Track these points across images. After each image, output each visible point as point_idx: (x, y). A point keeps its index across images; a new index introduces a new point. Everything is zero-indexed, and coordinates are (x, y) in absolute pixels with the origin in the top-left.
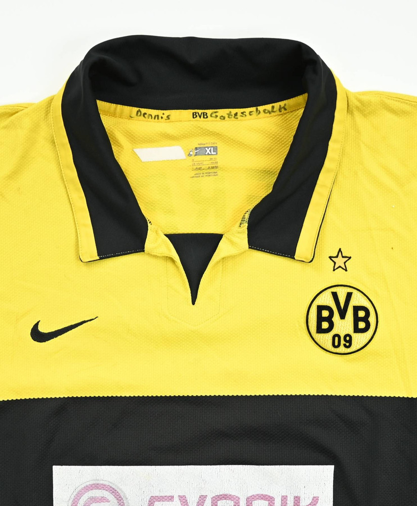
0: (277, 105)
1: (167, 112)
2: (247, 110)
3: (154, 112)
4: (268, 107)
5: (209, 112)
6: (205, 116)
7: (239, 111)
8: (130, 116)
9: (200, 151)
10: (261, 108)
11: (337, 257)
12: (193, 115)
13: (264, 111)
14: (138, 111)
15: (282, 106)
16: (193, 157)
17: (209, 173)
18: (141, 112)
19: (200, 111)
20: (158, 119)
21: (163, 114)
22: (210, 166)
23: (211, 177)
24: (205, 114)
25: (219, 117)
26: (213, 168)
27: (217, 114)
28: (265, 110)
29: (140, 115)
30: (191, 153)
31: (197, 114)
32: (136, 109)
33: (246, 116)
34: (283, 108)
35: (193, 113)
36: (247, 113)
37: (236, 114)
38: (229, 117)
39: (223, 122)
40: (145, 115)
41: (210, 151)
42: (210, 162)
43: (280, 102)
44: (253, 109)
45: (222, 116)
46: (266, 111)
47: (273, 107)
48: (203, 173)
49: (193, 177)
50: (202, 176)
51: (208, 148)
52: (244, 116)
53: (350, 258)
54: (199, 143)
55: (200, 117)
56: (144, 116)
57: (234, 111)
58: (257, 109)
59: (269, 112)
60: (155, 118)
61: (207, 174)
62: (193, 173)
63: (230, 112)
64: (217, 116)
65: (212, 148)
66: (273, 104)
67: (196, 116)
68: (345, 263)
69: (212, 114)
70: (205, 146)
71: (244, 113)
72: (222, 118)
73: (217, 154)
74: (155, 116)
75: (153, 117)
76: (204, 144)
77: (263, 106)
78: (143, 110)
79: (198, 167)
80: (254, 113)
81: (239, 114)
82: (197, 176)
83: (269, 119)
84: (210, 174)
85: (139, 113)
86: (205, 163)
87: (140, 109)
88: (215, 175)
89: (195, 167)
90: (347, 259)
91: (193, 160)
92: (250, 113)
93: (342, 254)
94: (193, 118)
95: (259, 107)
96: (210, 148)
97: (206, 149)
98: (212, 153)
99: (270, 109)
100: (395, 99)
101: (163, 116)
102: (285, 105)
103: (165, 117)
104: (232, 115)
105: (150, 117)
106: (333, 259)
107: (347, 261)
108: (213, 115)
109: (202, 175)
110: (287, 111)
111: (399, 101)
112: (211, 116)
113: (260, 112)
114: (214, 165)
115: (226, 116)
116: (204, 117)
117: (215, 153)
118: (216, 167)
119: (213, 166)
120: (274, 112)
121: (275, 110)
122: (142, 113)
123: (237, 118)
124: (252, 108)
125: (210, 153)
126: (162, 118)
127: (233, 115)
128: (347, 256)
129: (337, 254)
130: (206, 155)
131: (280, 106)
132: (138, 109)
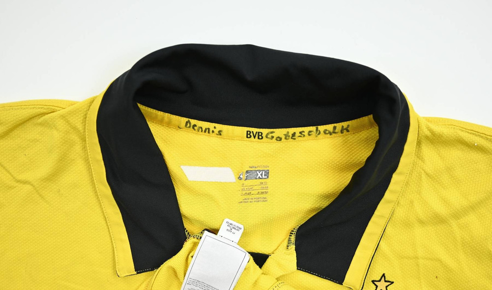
0: (339, 126)
1: (219, 127)
2: (306, 129)
3: (205, 125)
4: (330, 127)
5: (265, 131)
6: (260, 136)
7: (297, 130)
8: (179, 127)
9: (250, 174)
10: (322, 128)
11: (380, 281)
12: (247, 134)
13: (325, 132)
14: (187, 122)
15: (345, 127)
16: (243, 181)
17: (259, 198)
18: (190, 123)
19: (255, 130)
20: (209, 132)
21: (215, 128)
22: (260, 191)
23: (260, 203)
24: (260, 134)
25: (275, 138)
26: (262, 193)
27: (273, 135)
28: (326, 130)
29: (190, 127)
30: (241, 176)
31: (252, 134)
32: (185, 120)
33: (304, 136)
34: (345, 129)
35: (247, 131)
36: (306, 133)
37: (294, 134)
38: (286, 139)
39: (279, 144)
40: (195, 128)
41: (261, 175)
42: (260, 186)
43: (343, 123)
44: (313, 128)
45: (279, 137)
46: (327, 132)
47: (335, 128)
48: (252, 199)
49: (241, 202)
50: (250, 202)
51: (260, 171)
52: (302, 136)
53: (393, 283)
54: (251, 166)
55: (255, 137)
56: (193, 128)
57: (291, 131)
58: (317, 129)
59: (330, 133)
60: (205, 132)
61: (255, 200)
62: (241, 198)
63: (288, 133)
64: (273, 137)
65: (264, 172)
66: (335, 125)
67: (250, 137)
68: (387, 287)
69: (268, 134)
70: (256, 169)
71: (303, 133)
72: (279, 139)
73: (268, 177)
74: (206, 129)
75: (204, 130)
76: (256, 167)
77: (325, 126)
78: (193, 122)
79: (248, 192)
80: (314, 133)
81: (298, 134)
82: (245, 201)
83: (329, 140)
84: (259, 200)
85: (188, 125)
86: (255, 188)
87: (190, 120)
88: (264, 201)
89: (244, 192)
90: (390, 283)
91: (243, 184)
92: (310, 133)
93: (385, 279)
94: (247, 137)
95: (319, 127)
96: (261, 172)
97: (258, 172)
98: (263, 177)
99: (331, 130)
100: (470, 131)
101: (214, 129)
102: (348, 126)
103: (216, 131)
104: (289, 136)
105: (200, 130)
106: (375, 283)
107: (389, 285)
108: (268, 136)
109: (250, 200)
110: (349, 133)
111: (473, 134)
112: (267, 137)
113: (320, 133)
114: (264, 191)
115: (283, 137)
116: (259, 138)
117: (266, 177)
118: (266, 193)
119: (262, 191)
120: (335, 133)
121: (336, 131)
122: (192, 124)
123: (295, 139)
124: (311, 127)
125: (261, 177)
126: (213, 132)
127: (291, 136)
128: (390, 280)
129: (380, 278)
130: (256, 179)
131: (343, 127)
132: (187, 119)
